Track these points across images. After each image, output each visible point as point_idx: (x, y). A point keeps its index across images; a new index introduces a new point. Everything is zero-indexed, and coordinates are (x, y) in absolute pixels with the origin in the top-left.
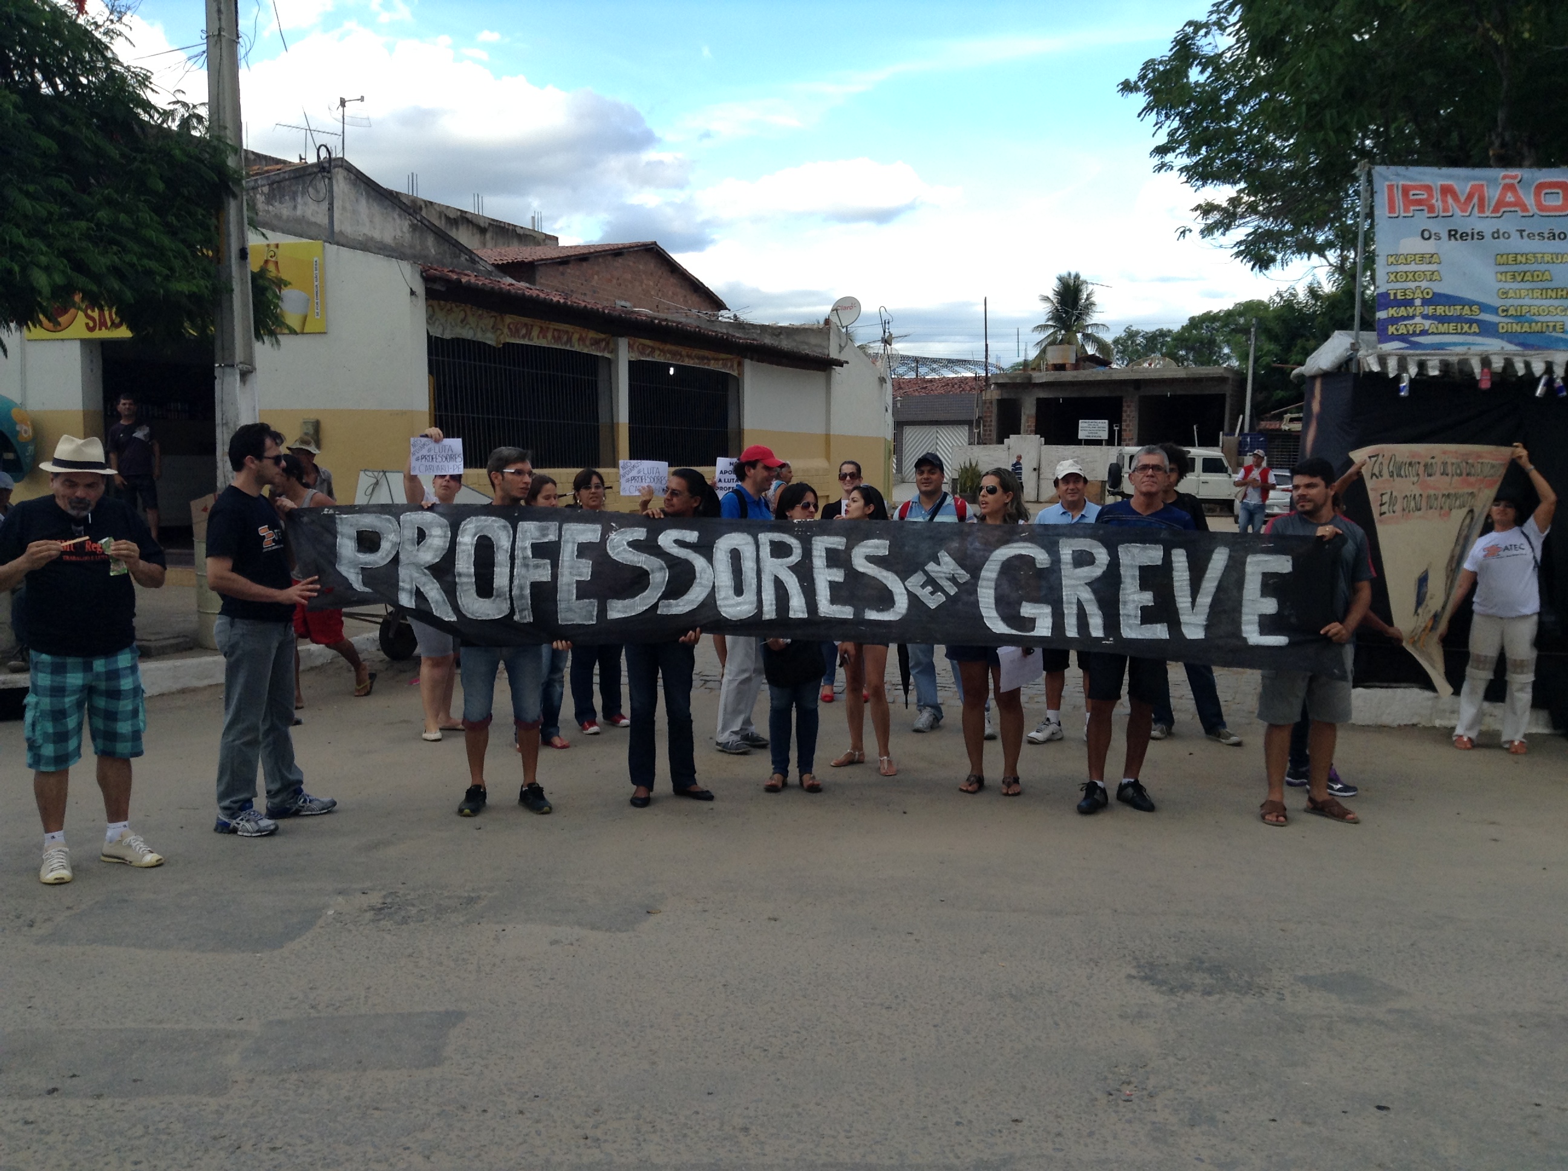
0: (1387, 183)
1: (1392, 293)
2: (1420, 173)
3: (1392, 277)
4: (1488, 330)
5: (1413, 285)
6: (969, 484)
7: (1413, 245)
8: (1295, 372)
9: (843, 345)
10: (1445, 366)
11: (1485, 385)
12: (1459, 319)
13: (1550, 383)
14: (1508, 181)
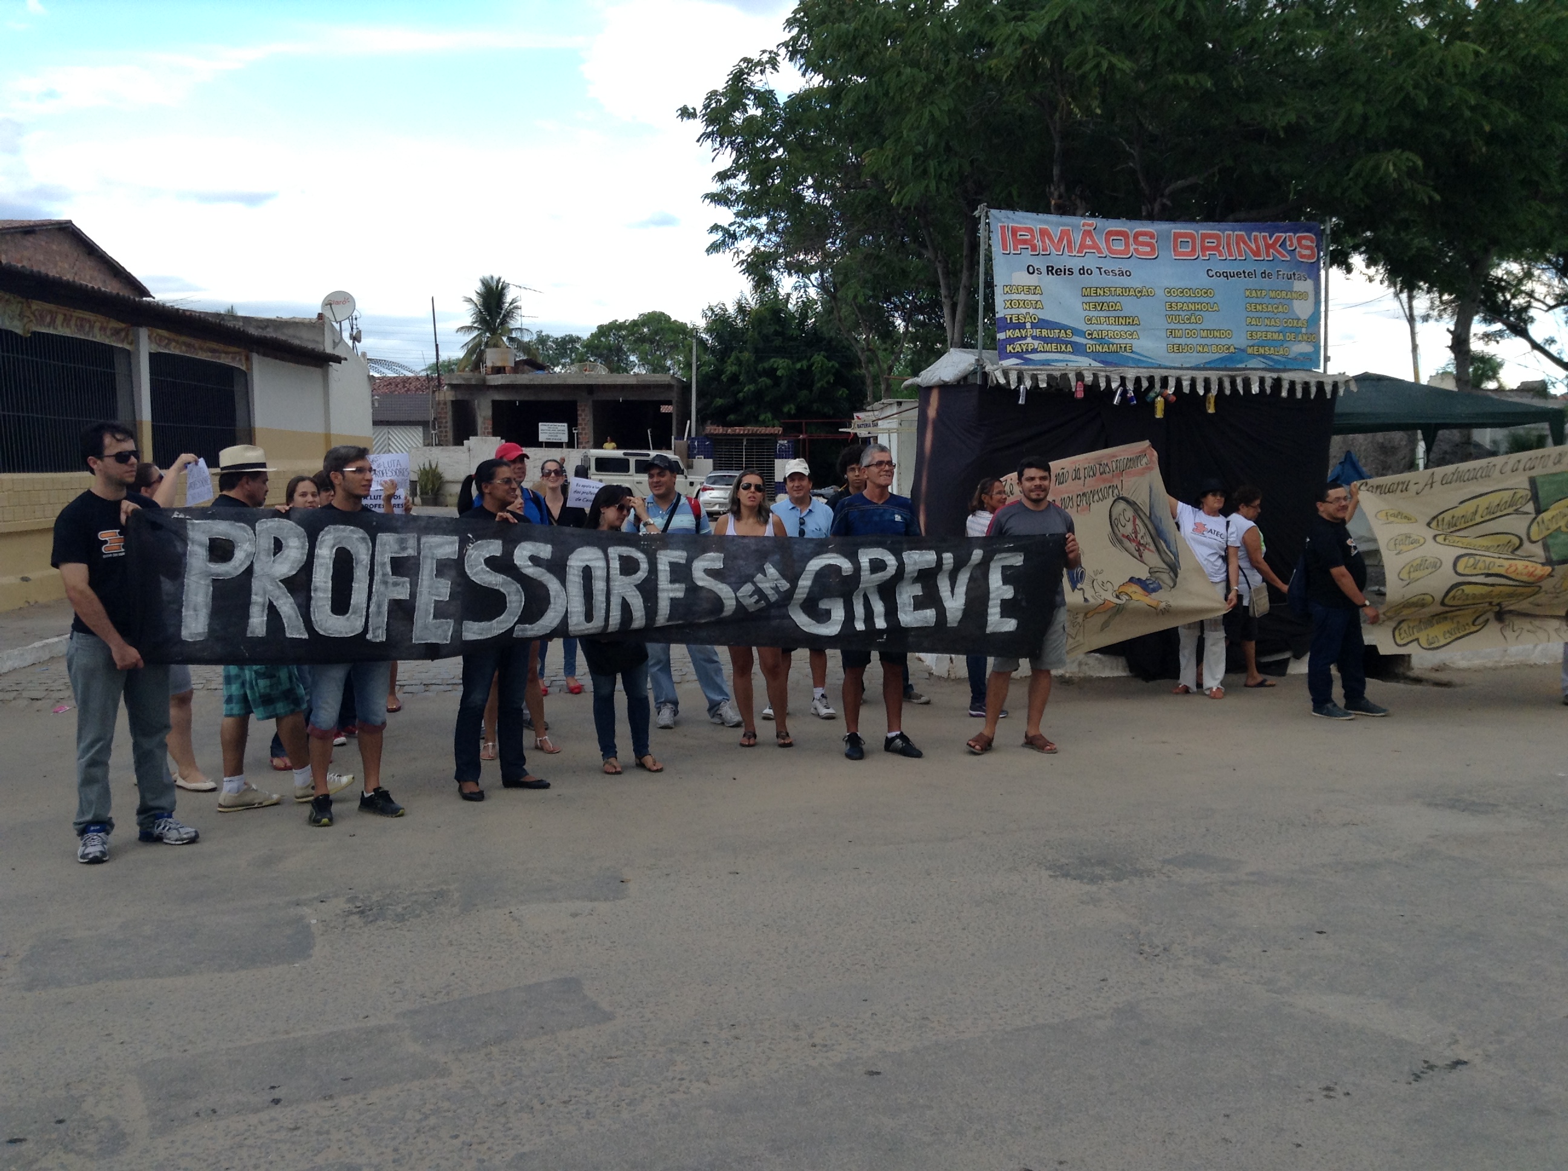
0: (1000, 224)
1: (1008, 317)
2: (1023, 218)
3: (1008, 304)
4: (1078, 350)
5: (1024, 311)
6: (430, 486)
7: (1022, 278)
8: (907, 383)
9: (337, 341)
10: (1050, 378)
11: (1080, 395)
12: (1058, 341)
13: (1125, 392)
14: (1086, 228)
